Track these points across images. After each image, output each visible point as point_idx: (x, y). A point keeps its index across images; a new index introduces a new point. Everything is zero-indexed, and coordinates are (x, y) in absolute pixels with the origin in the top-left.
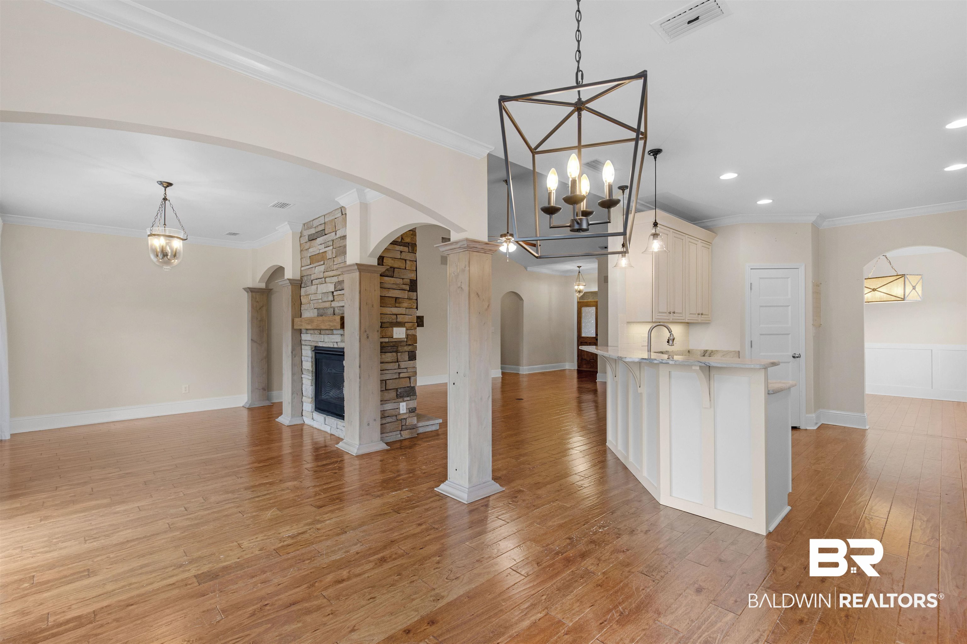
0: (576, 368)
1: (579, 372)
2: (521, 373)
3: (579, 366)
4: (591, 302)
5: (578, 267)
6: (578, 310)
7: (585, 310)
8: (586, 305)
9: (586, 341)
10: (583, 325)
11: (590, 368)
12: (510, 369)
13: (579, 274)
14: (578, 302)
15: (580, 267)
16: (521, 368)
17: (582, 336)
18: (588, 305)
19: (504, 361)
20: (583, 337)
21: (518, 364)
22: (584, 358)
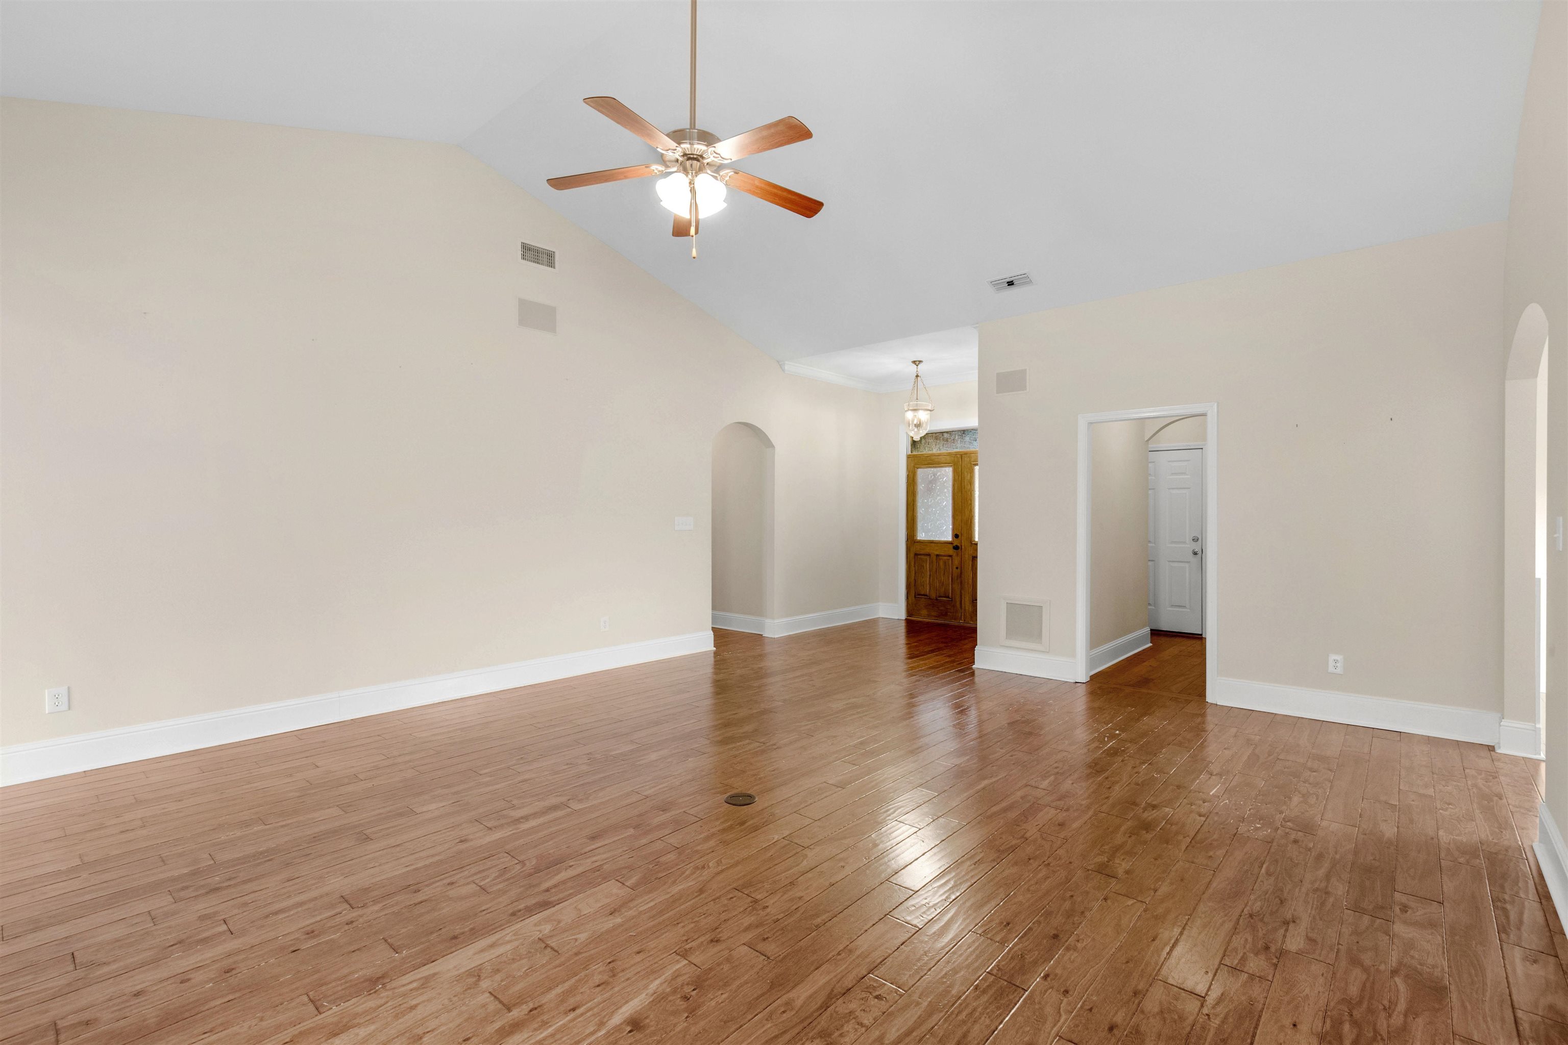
0: (902, 615)
1: (913, 627)
2: (766, 634)
3: (910, 612)
4: (940, 455)
5: (914, 362)
6: (908, 476)
7: (923, 474)
8: (929, 464)
9: (927, 550)
10: (920, 511)
11: (938, 617)
12: (739, 623)
13: (916, 382)
14: (908, 457)
15: (920, 362)
16: (768, 622)
17: (918, 538)
18: (932, 462)
19: (720, 601)
20: (921, 542)
21: (758, 609)
22: (922, 593)
